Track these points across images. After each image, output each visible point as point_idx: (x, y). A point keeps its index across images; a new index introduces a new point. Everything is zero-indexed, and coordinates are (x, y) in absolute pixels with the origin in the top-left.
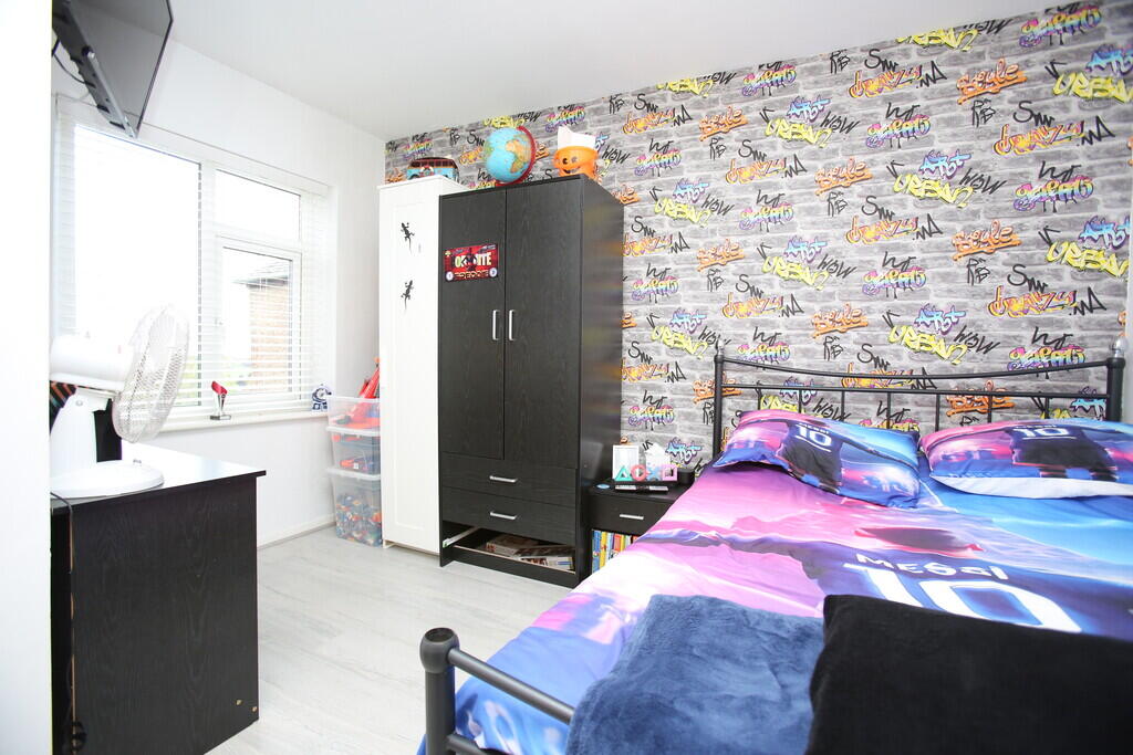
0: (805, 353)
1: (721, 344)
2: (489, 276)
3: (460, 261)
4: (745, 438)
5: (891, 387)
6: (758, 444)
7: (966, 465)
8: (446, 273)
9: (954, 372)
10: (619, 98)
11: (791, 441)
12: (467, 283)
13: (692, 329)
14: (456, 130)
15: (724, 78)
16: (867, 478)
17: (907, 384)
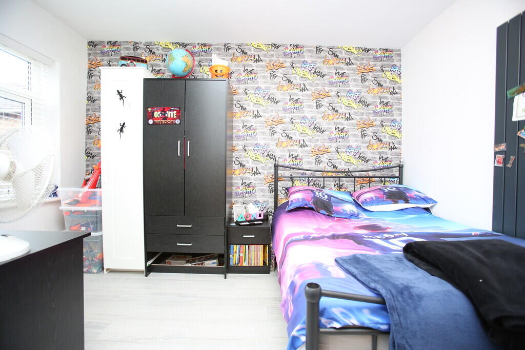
0: (309, 163)
1: (277, 159)
2: (175, 124)
3: (157, 114)
4: (297, 198)
5: (339, 175)
6: (303, 200)
7: (372, 202)
8: (148, 120)
9: (358, 170)
10: (229, 45)
11: (314, 197)
12: (162, 126)
13: (263, 152)
14: (137, 43)
15: (276, 46)
16: (342, 209)
17: (344, 174)
